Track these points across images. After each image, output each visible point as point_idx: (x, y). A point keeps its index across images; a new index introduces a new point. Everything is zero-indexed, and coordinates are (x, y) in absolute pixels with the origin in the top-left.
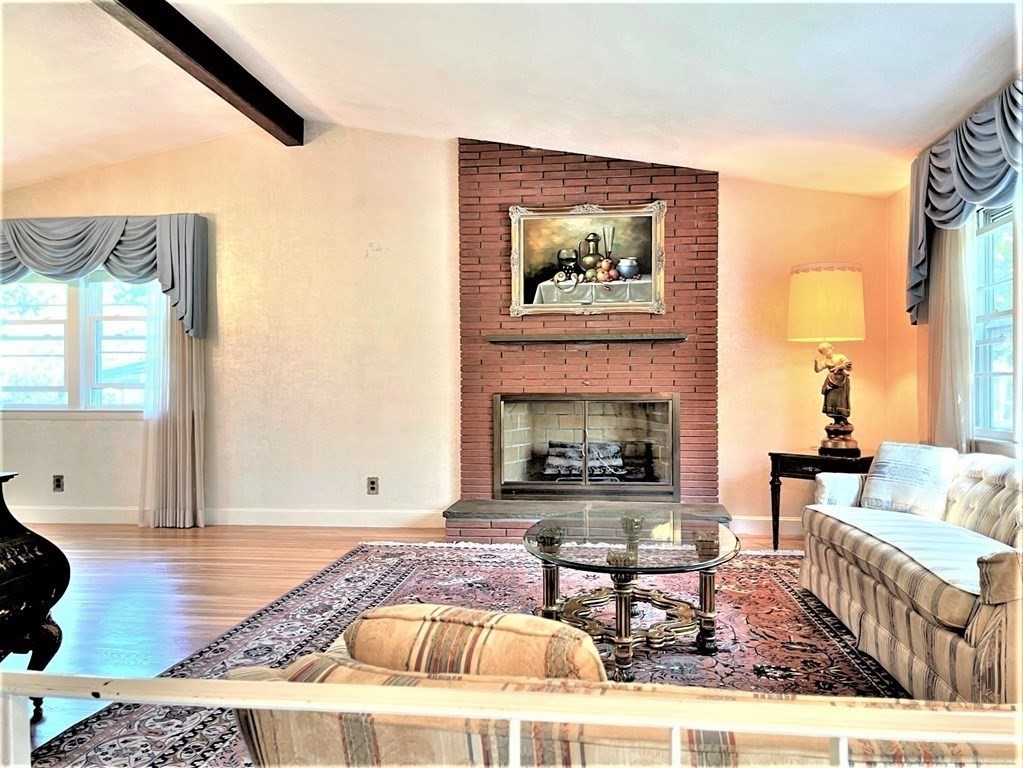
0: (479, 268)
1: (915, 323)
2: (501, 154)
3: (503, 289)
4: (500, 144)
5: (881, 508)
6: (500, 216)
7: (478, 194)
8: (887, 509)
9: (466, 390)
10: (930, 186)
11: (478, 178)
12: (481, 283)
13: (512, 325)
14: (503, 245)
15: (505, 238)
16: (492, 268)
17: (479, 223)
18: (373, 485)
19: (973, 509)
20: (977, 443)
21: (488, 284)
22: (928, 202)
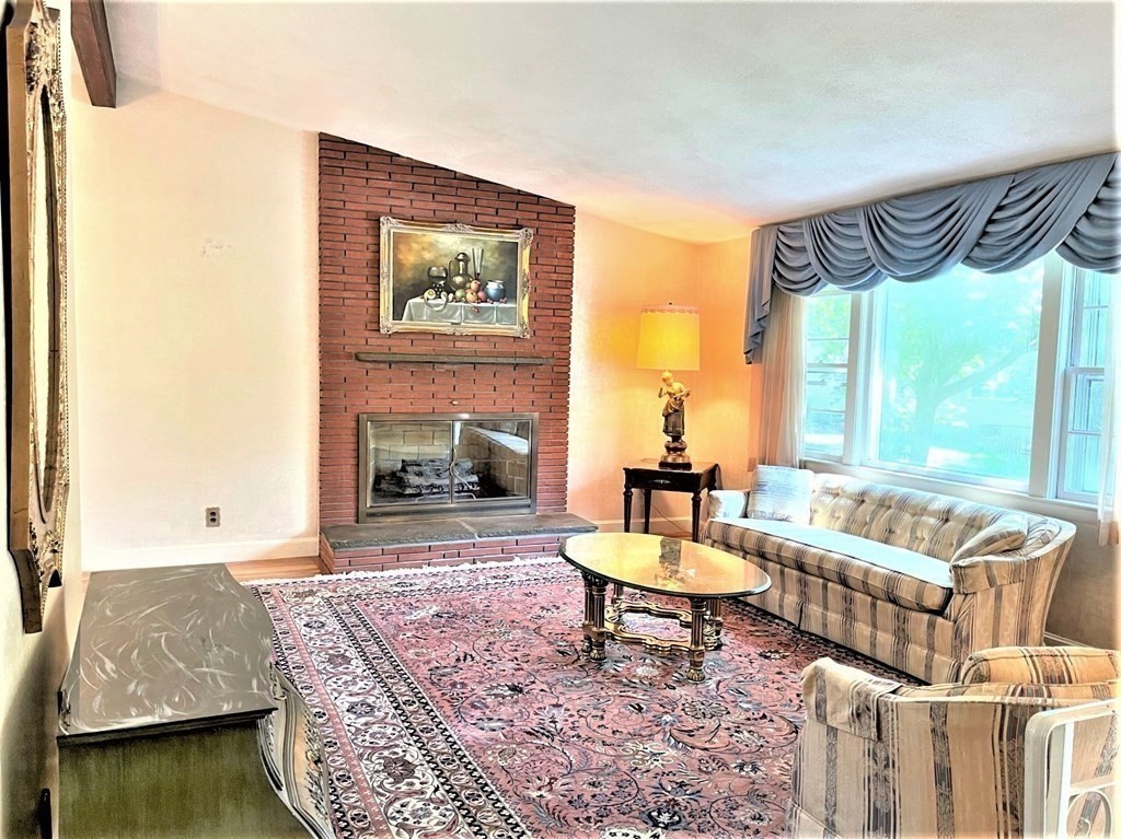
0: (344, 278)
1: (750, 363)
2: (368, 158)
3: (370, 303)
4: (368, 146)
5: (765, 518)
6: (366, 224)
7: (343, 197)
8: (769, 519)
9: (326, 409)
10: (777, 257)
11: (343, 180)
12: (345, 294)
13: (379, 342)
14: (369, 255)
15: (372, 248)
16: (357, 279)
17: (345, 230)
18: (213, 517)
19: (839, 518)
20: (805, 462)
21: (353, 296)
22: (775, 268)
